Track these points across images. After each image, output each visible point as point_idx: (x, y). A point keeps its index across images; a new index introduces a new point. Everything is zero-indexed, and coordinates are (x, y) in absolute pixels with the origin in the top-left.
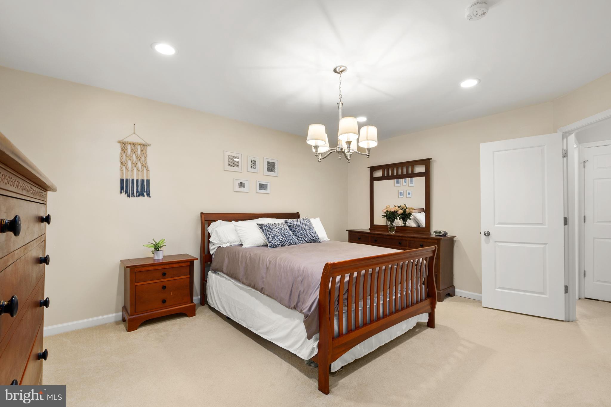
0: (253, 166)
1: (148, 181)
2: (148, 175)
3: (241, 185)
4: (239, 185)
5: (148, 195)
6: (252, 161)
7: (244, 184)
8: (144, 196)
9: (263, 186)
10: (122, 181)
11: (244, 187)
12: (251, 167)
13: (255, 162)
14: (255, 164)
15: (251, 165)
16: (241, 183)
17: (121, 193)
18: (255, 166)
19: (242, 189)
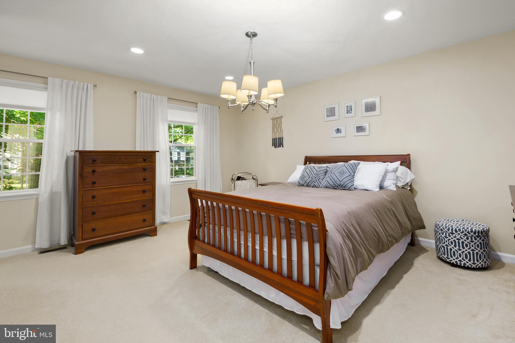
0: (349, 111)
1: (282, 138)
2: (282, 134)
3: (338, 131)
4: (335, 131)
5: (283, 147)
6: (347, 107)
7: (341, 129)
8: (281, 147)
9: (360, 129)
10: (273, 139)
11: (341, 132)
12: (347, 112)
13: (351, 106)
14: (351, 108)
15: (347, 110)
16: (338, 129)
17: (272, 146)
18: (351, 111)
19: (339, 135)
